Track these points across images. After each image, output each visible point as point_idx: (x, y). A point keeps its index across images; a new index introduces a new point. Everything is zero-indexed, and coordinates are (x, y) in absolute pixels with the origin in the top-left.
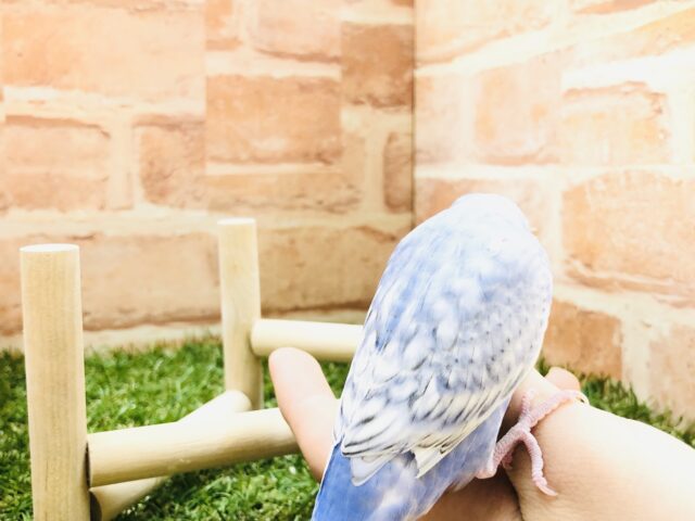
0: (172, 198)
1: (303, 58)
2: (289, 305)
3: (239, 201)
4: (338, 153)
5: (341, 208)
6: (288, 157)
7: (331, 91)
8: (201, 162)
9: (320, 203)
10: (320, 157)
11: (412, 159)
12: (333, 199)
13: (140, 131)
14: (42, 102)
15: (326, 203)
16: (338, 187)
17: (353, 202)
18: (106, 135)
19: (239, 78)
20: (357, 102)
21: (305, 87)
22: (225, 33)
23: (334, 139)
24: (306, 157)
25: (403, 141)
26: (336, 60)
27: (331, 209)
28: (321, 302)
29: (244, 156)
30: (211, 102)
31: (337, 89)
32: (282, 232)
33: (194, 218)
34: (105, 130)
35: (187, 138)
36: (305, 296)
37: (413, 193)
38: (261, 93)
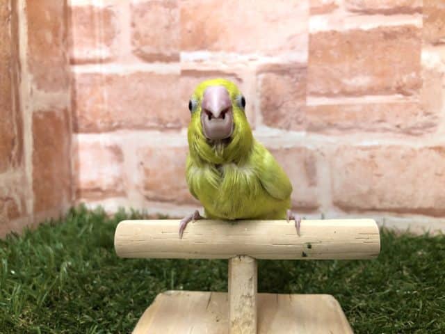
0: (281, 123)
1: (387, 13)
2: (367, 206)
3: (330, 125)
4: (417, 86)
5: (418, 131)
6: (372, 91)
7: (414, 36)
8: (304, 97)
9: (398, 126)
10: (400, 90)
12: (411, 123)
13: (262, 76)
14: (201, 61)
15: (403, 127)
16: (416, 114)
17: (429, 126)
18: (240, 80)
19: (334, 33)
20: (437, 44)
21: (389, 35)
23: (413, 75)
24: (386, 90)
26: (419, 10)
27: (409, 132)
28: (395, 206)
29: (336, 91)
30: (312, 53)
31: (419, 34)
32: (364, 149)
33: (297, 137)
34: (239, 77)
35: (294, 80)
36: (381, 201)
38: (351, 43)
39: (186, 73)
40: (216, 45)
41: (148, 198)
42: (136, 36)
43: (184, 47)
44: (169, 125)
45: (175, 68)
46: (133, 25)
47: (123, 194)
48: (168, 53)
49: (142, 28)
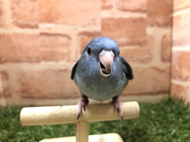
1: (133, 11)
5: (146, 61)
9: (138, 59)
10: (139, 44)
11: (171, 44)
13: (80, 37)
14: (49, 29)
16: (145, 54)
18: (70, 38)
19: (112, 19)
20: (152, 25)
22: (107, 4)
23: (143, 38)
25: (168, 38)
26: (145, 11)
30: (103, 27)
31: (145, 21)
36: (133, 90)
37: (171, 56)
39: (42, 34)
40: (57, 21)
41: (23, 97)
42: (14, 14)
43: (41, 21)
44: (34, 60)
45: (36, 32)
46: (13, 9)
47: (9, 96)
48: (32, 24)
49: (18, 11)
